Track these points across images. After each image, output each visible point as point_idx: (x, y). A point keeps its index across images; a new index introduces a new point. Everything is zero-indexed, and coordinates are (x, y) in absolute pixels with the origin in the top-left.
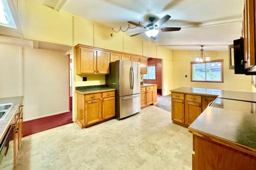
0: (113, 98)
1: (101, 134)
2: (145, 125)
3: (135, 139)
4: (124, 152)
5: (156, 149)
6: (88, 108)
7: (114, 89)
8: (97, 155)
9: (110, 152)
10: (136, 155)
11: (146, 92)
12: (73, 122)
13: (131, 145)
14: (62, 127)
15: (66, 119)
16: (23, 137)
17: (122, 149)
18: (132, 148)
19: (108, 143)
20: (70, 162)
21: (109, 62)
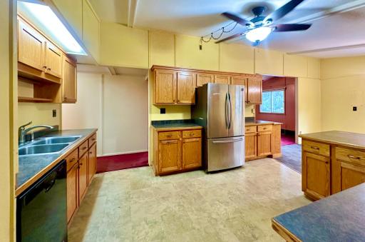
0: (198, 139)
1: (176, 188)
2: (246, 188)
3: (222, 209)
4: (199, 223)
5: (254, 236)
6: (163, 150)
7: (200, 127)
8: (162, 217)
9: (179, 218)
10: (217, 234)
11: (257, 135)
12: (148, 165)
13: (214, 216)
14: (136, 169)
15: (142, 160)
16: (97, 173)
17: (198, 219)
18: (213, 222)
19: (182, 204)
20: (130, 215)
21: (195, 87)
